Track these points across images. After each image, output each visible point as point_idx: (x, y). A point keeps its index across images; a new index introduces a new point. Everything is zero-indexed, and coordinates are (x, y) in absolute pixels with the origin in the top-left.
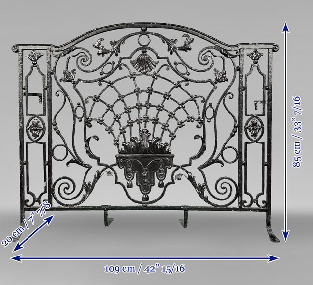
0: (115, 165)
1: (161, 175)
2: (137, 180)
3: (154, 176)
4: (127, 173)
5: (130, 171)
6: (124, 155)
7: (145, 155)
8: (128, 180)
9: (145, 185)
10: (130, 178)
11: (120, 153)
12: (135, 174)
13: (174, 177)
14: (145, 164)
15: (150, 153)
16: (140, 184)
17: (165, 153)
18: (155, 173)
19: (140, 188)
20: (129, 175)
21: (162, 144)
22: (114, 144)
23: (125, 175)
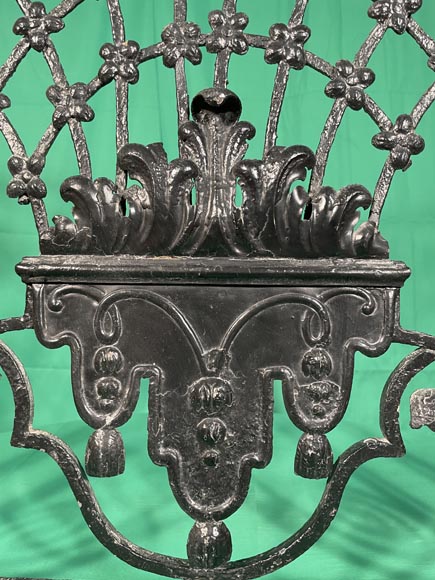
0: (15, 325)
1: (317, 397)
2: (152, 426)
3: (268, 401)
4: (91, 377)
5: (109, 368)
6: (71, 262)
7: (212, 263)
8: (95, 424)
9: (211, 461)
10: (109, 409)
11: (46, 248)
12: (145, 383)
13: (403, 410)
14: (212, 321)
15: (249, 249)
16: (174, 453)
17: (346, 254)
18: (278, 384)
19: (173, 477)
20: (105, 393)
21: (328, 191)
22: (13, 193)
23: (75, 387)
